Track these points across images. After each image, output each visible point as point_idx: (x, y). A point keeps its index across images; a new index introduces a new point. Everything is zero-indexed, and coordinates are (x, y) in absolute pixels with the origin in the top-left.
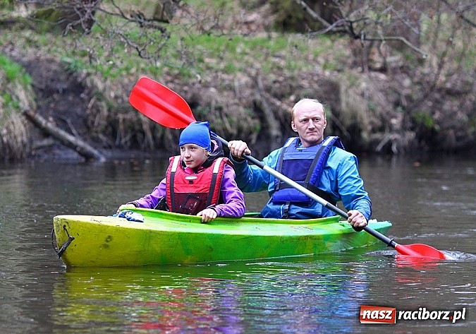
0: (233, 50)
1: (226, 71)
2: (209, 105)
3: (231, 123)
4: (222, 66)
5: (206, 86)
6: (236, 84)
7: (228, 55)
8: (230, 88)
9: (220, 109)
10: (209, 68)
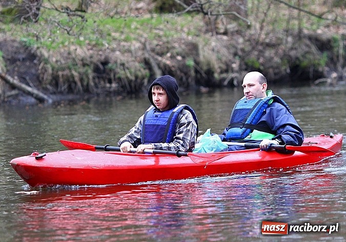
0: (129, 27)
1: (126, 40)
2: (116, 62)
3: (131, 73)
4: (123, 37)
5: (113, 50)
6: (132, 48)
7: (126, 30)
8: (129, 51)
9: (123, 65)
10: (115, 39)
